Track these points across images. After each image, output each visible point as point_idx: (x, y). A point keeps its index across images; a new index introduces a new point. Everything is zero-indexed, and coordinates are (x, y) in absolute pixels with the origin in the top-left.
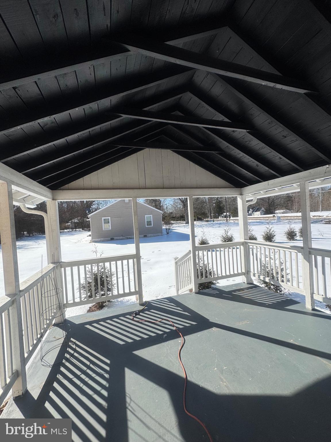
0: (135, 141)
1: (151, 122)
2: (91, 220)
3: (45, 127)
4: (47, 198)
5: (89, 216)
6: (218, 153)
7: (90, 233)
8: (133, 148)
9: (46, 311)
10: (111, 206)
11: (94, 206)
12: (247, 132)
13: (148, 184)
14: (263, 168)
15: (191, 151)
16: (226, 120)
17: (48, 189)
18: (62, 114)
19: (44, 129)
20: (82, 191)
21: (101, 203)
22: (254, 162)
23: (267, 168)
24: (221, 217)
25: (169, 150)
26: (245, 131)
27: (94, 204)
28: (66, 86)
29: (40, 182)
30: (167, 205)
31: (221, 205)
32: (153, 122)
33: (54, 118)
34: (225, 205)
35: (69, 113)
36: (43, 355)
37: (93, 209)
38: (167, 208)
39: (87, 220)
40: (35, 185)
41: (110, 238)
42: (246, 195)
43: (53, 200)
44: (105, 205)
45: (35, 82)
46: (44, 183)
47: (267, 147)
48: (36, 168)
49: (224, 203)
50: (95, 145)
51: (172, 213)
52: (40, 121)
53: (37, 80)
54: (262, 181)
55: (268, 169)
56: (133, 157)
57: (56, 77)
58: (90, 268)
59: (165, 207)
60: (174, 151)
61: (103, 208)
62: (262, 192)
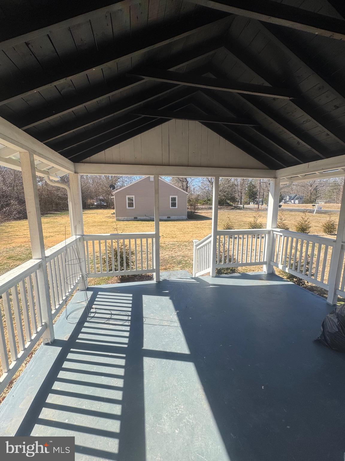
0: (159, 109)
1: (178, 86)
2: (115, 197)
3: (63, 91)
4: (69, 171)
5: (114, 193)
6: (253, 126)
7: (114, 211)
8: (157, 118)
9: (70, 277)
10: (135, 184)
11: (119, 183)
12: (290, 100)
13: (172, 161)
14: (305, 146)
15: (222, 124)
16: (267, 84)
17: (70, 162)
18: (78, 76)
19: (61, 93)
20: (103, 165)
21: (126, 181)
22: (295, 139)
23: (309, 147)
24: (253, 203)
25: (197, 122)
26: (288, 98)
27: (119, 182)
28: (82, 40)
29: (62, 154)
30: (195, 187)
31: (254, 190)
32: (180, 86)
33: (71, 80)
34: (259, 190)
35: (87, 74)
36: (68, 314)
37: (118, 186)
38: (194, 189)
39: (112, 197)
40: (56, 156)
41: (133, 218)
42: (281, 178)
43: (75, 173)
44: (129, 183)
45: (48, 35)
46: (66, 154)
47: (313, 120)
48: (57, 137)
49: (258, 187)
50: (115, 114)
51: (199, 195)
52: (56, 83)
53: (49, 33)
54: (301, 162)
55: (311, 147)
56: (158, 129)
57: (69, 29)
58: (110, 243)
59: (192, 188)
60: (203, 123)
61: (126, 185)
62: (300, 176)
